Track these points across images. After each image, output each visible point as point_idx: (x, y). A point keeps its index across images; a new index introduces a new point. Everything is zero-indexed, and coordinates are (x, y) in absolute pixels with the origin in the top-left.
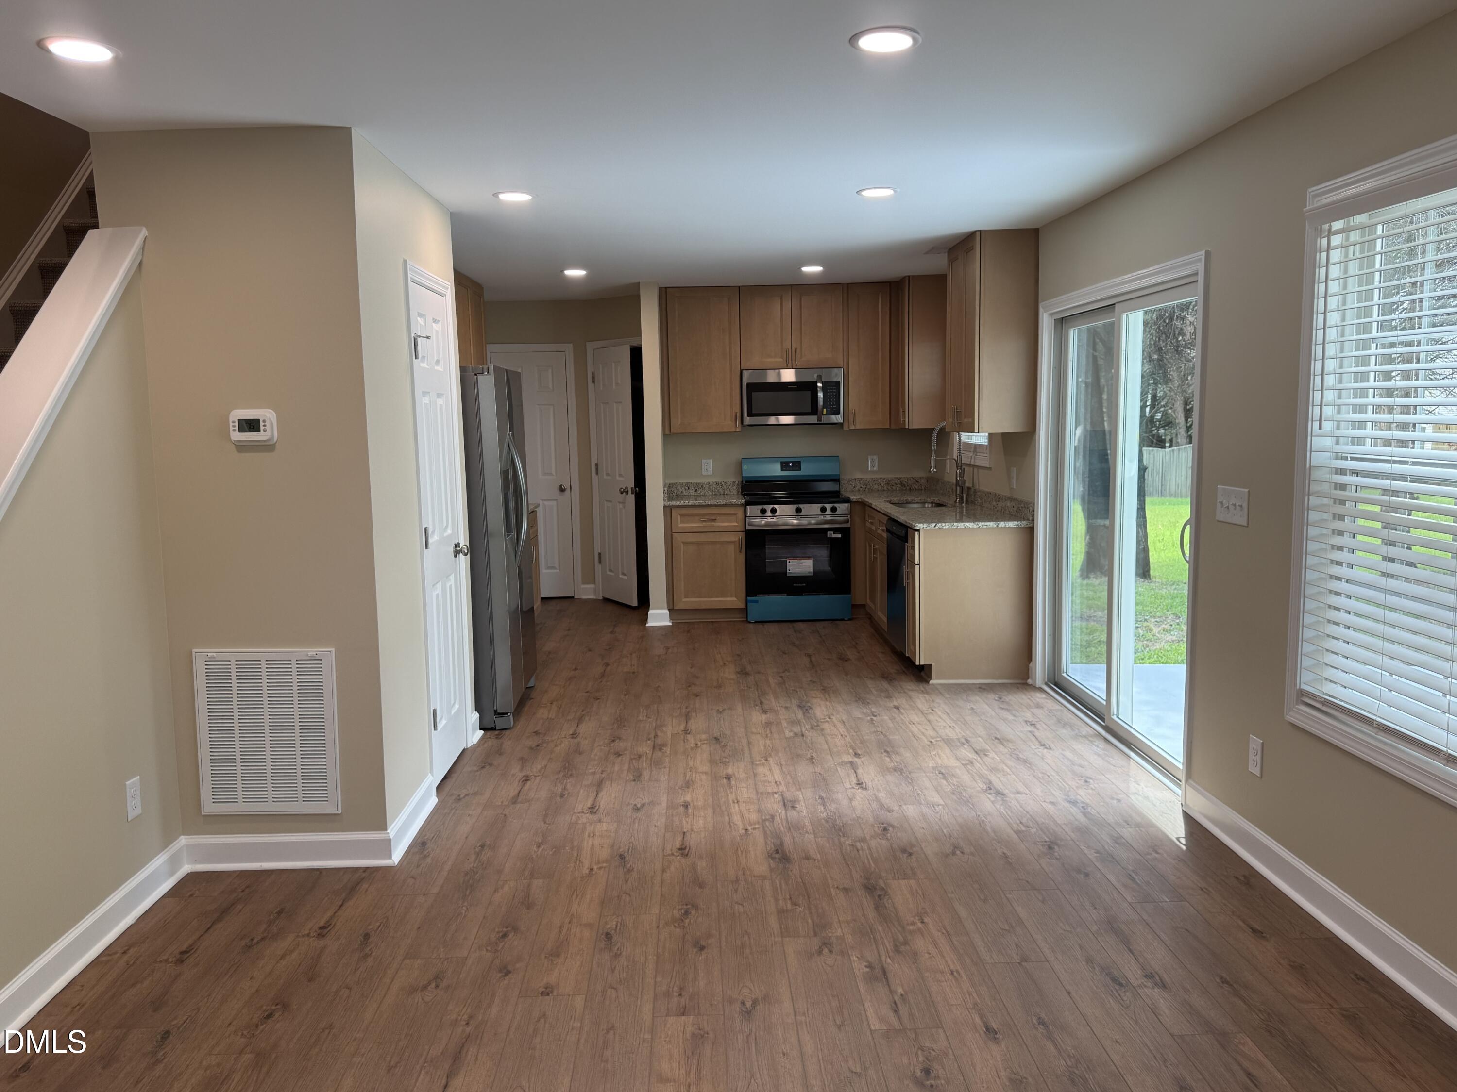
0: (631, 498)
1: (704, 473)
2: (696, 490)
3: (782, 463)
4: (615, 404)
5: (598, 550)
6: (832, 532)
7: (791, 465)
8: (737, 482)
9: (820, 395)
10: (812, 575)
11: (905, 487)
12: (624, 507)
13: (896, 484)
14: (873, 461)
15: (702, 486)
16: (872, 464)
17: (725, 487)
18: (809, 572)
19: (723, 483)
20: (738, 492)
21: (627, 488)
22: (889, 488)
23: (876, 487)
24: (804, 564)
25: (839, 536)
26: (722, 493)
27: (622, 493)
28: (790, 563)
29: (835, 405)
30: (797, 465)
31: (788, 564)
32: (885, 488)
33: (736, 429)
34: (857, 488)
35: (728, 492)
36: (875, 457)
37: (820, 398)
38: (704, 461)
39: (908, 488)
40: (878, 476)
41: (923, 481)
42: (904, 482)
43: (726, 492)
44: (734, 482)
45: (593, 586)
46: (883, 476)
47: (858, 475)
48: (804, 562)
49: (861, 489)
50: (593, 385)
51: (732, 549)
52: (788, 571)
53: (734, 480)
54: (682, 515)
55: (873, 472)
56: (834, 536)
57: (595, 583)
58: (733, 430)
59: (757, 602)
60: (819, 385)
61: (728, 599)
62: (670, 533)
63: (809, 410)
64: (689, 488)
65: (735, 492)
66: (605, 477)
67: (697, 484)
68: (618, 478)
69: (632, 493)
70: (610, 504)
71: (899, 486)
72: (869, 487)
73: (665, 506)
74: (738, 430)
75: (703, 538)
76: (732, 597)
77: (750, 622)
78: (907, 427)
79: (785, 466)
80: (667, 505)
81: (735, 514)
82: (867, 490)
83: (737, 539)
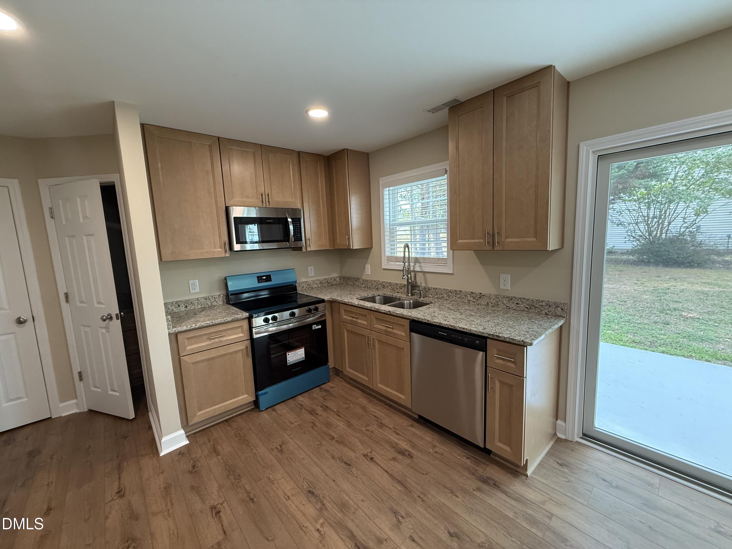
0: (117, 324)
1: (192, 291)
2: (186, 307)
3: (258, 277)
4: (84, 237)
5: (76, 370)
6: (316, 325)
7: (264, 278)
8: (222, 295)
9: (291, 227)
10: (304, 359)
11: (329, 283)
12: (108, 332)
13: (325, 282)
14: (311, 269)
15: (191, 303)
16: (311, 271)
17: (212, 300)
18: (302, 358)
19: (210, 297)
20: (224, 302)
21: (109, 315)
22: (322, 286)
23: (315, 285)
24: (299, 353)
25: (320, 327)
26: (210, 305)
27: (104, 320)
28: (289, 355)
29: (299, 234)
30: (268, 278)
31: (288, 356)
32: (319, 286)
33: (225, 255)
34: (304, 288)
35: (215, 304)
36: (313, 267)
37: (291, 229)
38: (191, 282)
39: (331, 284)
40: (315, 279)
41: (338, 279)
42: (329, 281)
43: (213, 304)
44: (219, 295)
45: (75, 401)
46: (318, 279)
47: (304, 280)
48: (299, 352)
49: (306, 288)
50: (52, 220)
51: (239, 356)
52: (288, 362)
53: (219, 294)
54: (188, 339)
55: (311, 277)
56: (317, 327)
57: (76, 398)
58: (224, 256)
59: (266, 393)
60: (290, 220)
61: (240, 398)
62: (178, 357)
63: (282, 239)
64: (179, 306)
65: (221, 303)
66: (78, 304)
67: (187, 301)
68: (96, 305)
69: (117, 319)
70: (87, 329)
71: (327, 283)
72: (311, 286)
73: (170, 334)
74: (227, 255)
75: (213, 353)
76: (243, 395)
77: (262, 411)
78: (351, 248)
79: (260, 279)
80: (171, 332)
81: (241, 327)
82: (310, 288)
83: (244, 347)
